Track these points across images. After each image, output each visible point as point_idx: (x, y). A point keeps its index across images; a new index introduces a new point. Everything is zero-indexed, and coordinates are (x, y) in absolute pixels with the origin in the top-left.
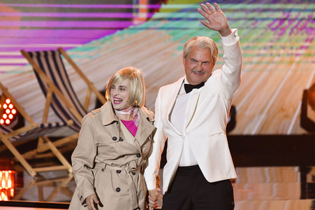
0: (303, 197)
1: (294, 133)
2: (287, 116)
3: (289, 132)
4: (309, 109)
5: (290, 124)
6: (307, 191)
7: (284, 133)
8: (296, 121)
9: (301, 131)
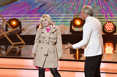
0: (71, 54)
1: (68, 34)
2: (66, 29)
3: (66, 34)
4: (73, 26)
5: (67, 31)
6: (72, 51)
7: (65, 34)
8: (69, 30)
9: (70, 33)
